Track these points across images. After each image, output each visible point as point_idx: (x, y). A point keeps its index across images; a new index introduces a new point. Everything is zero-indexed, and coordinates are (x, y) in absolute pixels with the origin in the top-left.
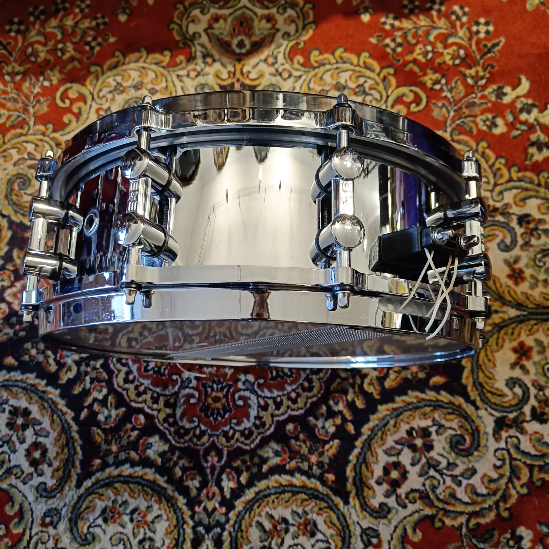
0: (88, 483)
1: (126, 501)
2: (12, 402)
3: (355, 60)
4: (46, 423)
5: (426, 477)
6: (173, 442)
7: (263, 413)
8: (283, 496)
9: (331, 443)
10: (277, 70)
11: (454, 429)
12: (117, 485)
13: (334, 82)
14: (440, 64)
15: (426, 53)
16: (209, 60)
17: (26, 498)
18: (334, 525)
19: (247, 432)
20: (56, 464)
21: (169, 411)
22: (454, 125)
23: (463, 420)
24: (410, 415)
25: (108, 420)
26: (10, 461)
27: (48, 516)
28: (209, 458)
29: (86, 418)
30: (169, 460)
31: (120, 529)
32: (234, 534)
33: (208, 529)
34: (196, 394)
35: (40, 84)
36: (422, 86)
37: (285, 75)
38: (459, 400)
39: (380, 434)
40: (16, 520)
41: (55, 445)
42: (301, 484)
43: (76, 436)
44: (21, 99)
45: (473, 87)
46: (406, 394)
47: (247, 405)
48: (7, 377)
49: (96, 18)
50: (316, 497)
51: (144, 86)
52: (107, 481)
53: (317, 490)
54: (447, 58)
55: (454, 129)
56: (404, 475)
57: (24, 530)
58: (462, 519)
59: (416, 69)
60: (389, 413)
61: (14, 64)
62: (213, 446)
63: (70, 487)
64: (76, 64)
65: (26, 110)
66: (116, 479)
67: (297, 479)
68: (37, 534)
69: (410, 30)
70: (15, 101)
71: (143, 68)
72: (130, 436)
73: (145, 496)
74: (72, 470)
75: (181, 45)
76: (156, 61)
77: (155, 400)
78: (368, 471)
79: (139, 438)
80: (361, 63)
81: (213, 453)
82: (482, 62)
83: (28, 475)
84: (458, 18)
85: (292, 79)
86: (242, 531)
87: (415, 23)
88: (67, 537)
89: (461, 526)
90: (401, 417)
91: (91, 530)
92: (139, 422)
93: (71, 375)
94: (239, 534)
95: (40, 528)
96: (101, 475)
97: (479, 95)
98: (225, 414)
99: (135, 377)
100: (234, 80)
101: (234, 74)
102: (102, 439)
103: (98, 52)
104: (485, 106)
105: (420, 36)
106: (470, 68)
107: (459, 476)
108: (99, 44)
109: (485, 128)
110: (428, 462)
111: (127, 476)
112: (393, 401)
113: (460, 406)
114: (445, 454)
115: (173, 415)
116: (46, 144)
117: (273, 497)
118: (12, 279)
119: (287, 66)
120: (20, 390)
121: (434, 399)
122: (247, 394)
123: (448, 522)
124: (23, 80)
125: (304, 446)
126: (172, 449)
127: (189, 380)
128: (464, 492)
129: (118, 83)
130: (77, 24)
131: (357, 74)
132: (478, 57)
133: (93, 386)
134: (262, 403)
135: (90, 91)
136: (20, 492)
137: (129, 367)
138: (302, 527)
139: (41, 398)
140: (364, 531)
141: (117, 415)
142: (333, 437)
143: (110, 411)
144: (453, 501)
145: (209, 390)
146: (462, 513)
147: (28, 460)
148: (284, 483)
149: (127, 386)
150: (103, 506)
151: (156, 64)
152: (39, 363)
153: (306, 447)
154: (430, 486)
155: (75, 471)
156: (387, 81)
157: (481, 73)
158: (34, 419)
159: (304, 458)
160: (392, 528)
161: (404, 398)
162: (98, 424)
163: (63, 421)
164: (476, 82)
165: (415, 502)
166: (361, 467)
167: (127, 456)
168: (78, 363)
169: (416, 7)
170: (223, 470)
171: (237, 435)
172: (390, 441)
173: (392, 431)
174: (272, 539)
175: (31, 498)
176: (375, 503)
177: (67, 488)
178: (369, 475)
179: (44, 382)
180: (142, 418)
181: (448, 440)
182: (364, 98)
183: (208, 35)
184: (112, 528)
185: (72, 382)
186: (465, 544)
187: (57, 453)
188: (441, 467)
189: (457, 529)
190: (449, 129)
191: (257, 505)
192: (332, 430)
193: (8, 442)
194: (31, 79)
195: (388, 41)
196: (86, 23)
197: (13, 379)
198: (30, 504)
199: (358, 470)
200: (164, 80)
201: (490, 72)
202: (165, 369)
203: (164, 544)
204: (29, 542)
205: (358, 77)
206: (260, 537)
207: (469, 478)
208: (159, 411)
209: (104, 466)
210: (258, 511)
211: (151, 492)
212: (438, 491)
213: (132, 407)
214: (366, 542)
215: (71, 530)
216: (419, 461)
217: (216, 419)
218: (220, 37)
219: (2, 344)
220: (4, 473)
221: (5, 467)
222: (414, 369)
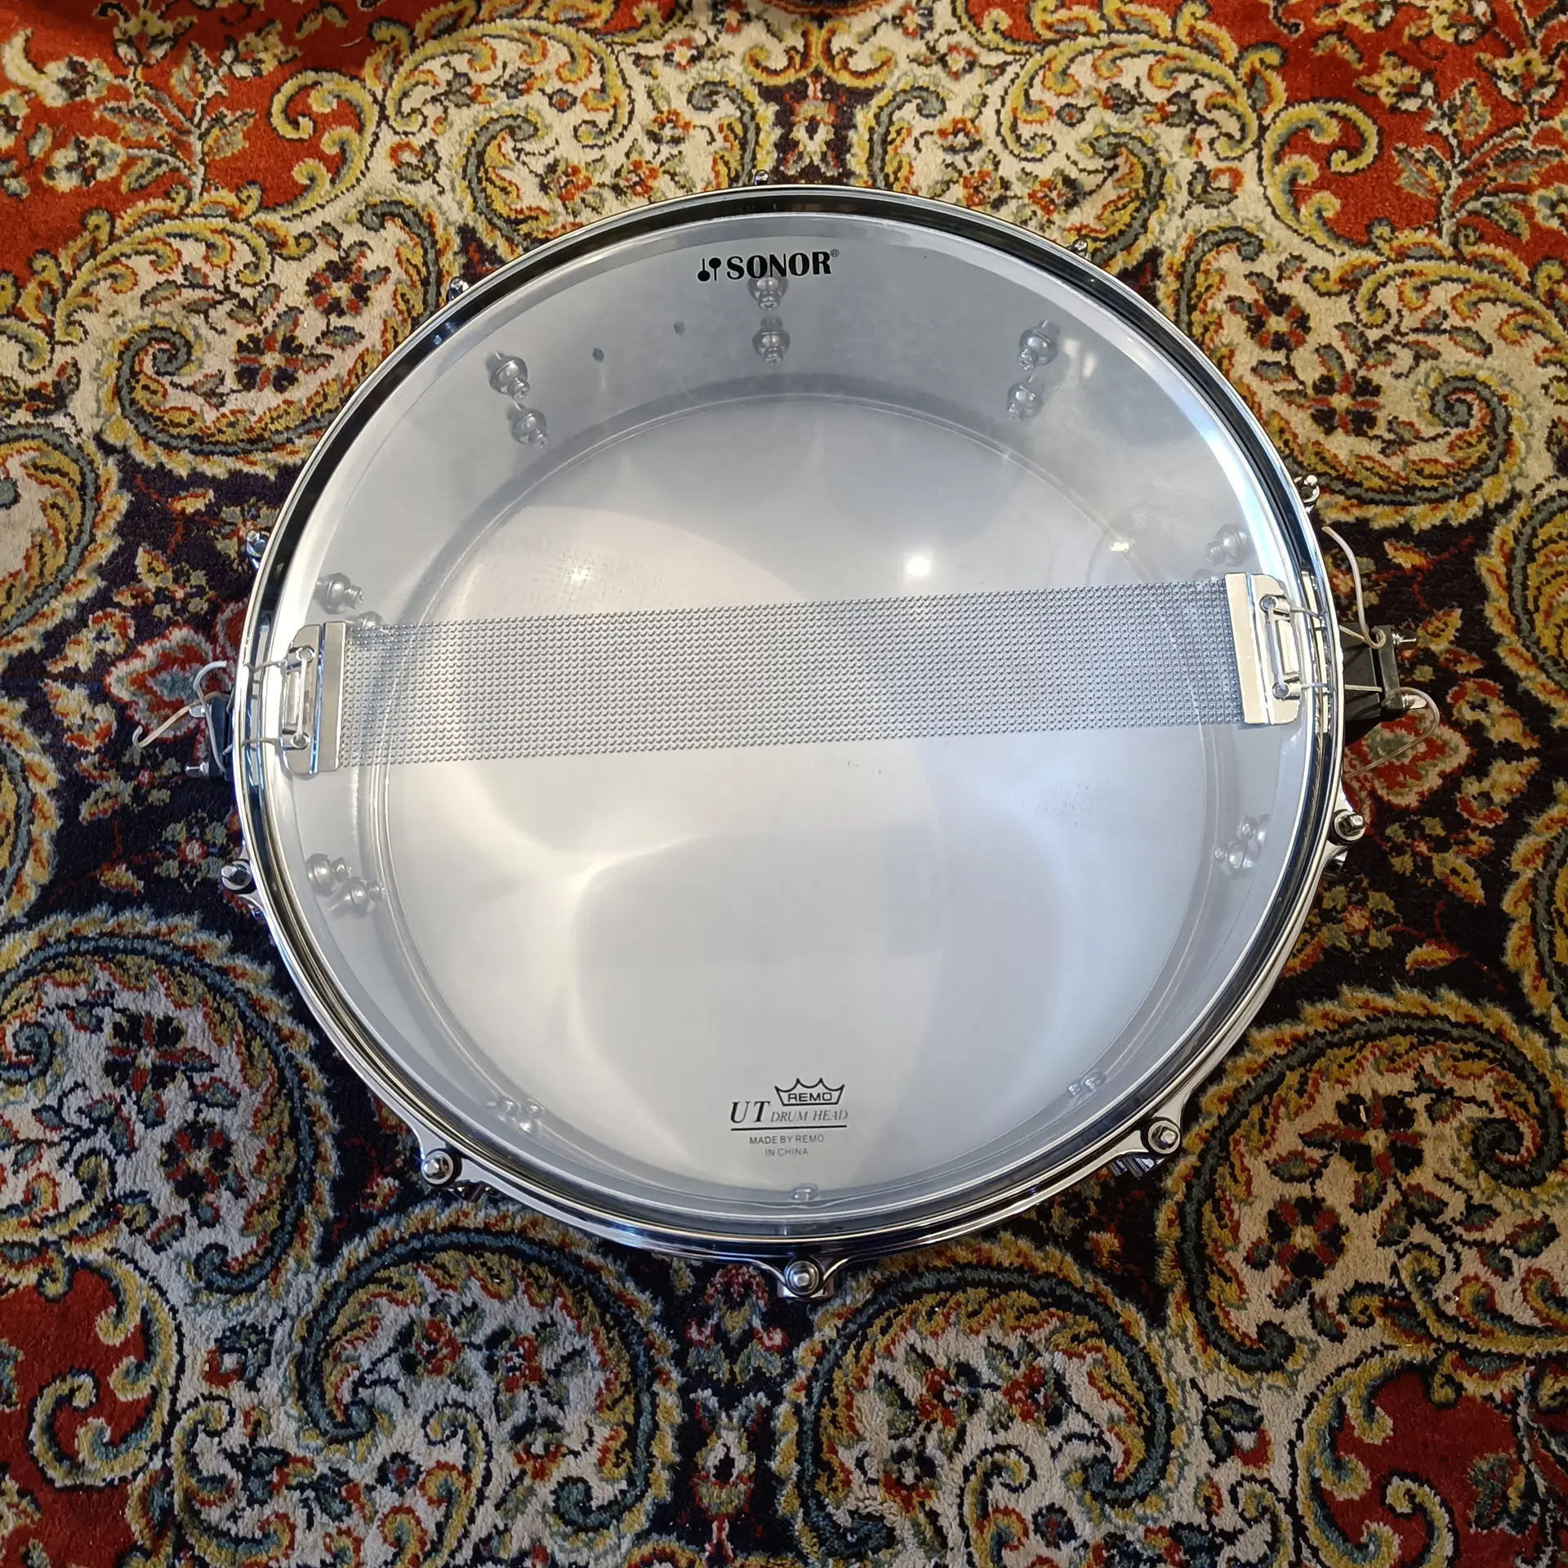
0: (355, 1250)
1: (475, 1305)
2: (124, 999)
3: (1164, 25)
4: (229, 1067)
5: (1401, 1248)
8: (960, 1296)
10: (932, 50)
11: (1483, 1104)
12: (444, 1257)
13: (1103, 86)
14: (1416, 40)
15: (1375, 8)
16: (731, 16)
17: (163, 1293)
18: (1119, 1387)
20: (257, 1190)
22: (1462, 214)
23: (1512, 1077)
24: (1349, 1059)
26: (113, 1178)
27: (231, 1350)
31: (455, 1392)
32: (808, 1414)
33: (730, 1396)
35: (223, 70)
36: (1367, 101)
37: (958, 62)
38: (1498, 1017)
39: (1255, 1113)
40: (130, 1361)
41: (254, 1131)
42: (1017, 1262)
43: (322, 1106)
44: (166, 113)
45: (1516, 105)
46: (1334, 995)
48: (112, 923)
50: (1063, 1303)
51: (538, 84)
52: (416, 1244)
53: (1065, 1281)
54: (1439, 24)
55: (1461, 225)
56: (1334, 1240)
57: (155, 1392)
58: (1518, 1379)
59: (1346, 52)
60: (1282, 1051)
61: (144, 13)
63: (299, 1262)
64: (331, 16)
65: (179, 145)
66: (445, 1240)
67: (1004, 1246)
68: (194, 1404)
70: (148, 117)
71: (535, 33)
73: (534, 1291)
74: (308, 1209)
76: (570, 14)
78: (1222, 1227)
80: (1182, 33)
82: (1540, 36)
83: (169, 1222)
85: (978, 75)
86: (834, 1403)
88: (289, 1416)
89: (1513, 1396)
90: (1321, 1063)
91: (364, 1393)
94: (826, 1413)
95: (205, 1388)
96: (397, 1227)
97: (1535, 129)
100: (803, 74)
101: (805, 56)
104: (1555, 161)
106: (1507, 53)
107: (1503, 1244)
109: (1555, 223)
110: (1405, 1202)
111: (477, 1231)
112: (1294, 1015)
113: (1500, 1034)
114: (1459, 1178)
116: (237, 243)
117: (930, 1300)
118: (131, 633)
119: (963, 38)
120: (151, 964)
121: (1421, 1012)
123: (1473, 1386)
124: (173, 59)
128: (1519, 1295)
129: (457, 75)
131: (1172, 64)
132: (1530, 23)
135: (374, 95)
136: (144, 1274)
138: (1019, 1394)
139: (214, 989)
140: (1212, 1409)
144: (1486, 1325)
146: (1514, 1360)
147: (169, 1177)
148: (964, 1256)
150: (404, 1320)
151: (570, 22)
152: (208, 886)
154: (1414, 1276)
155: (315, 1212)
156: (1259, 84)
157: (1541, 69)
158: (192, 1051)
160: (1300, 1399)
161: (1329, 1006)
163: (282, 1062)
164: (1527, 94)
165: (1371, 1322)
166: (1199, 1214)
172: (1287, 1139)
173: (1292, 1108)
174: (928, 1429)
175: (178, 1293)
176: (1246, 1322)
177: (291, 1263)
178: (1225, 1235)
179: (224, 942)
181: (1467, 1137)
182: (1193, 131)
184: (430, 1391)
186: (1526, 1456)
187: (262, 1156)
188: (1446, 1217)
189: (1502, 1406)
190: (1448, 226)
191: (880, 1322)
193: (108, 1122)
194: (197, 58)
197: (128, 930)
198: (174, 1310)
199: (1190, 1221)
200: (596, 68)
201: (1563, 66)
203: (591, 1442)
204: (168, 1431)
205: (1171, 73)
206: (891, 1424)
207: (1534, 1253)
209: (407, 1198)
210: (883, 1341)
211: (551, 1279)
212: (1439, 1292)
214: (1221, 1444)
215: (302, 1394)
216: (1378, 1198)
219: (96, 824)
220: (93, 1217)
221: (98, 1197)
222: (1357, 920)
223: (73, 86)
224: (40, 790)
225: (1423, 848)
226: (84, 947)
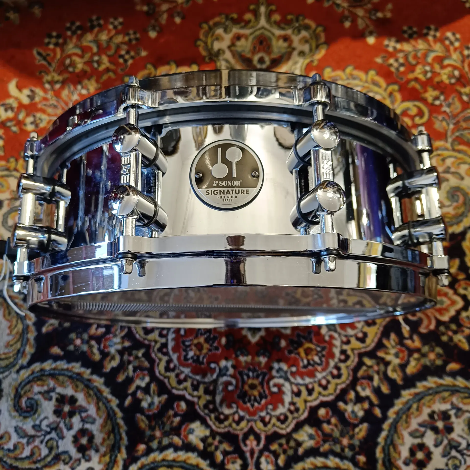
0: (134, 468)
2: (59, 390)
3: (363, 77)
4: (92, 410)
6: (214, 427)
7: (296, 399)
9: (361, 426)
14: (438, 83)
15: (425, 73)
19: (282, 417)
20: (103, 450)
21: (208, 398)
22: (454, 137)
24: (431, 399)
25: (152, 407)
26: (58, 447)
28: (248, 442)
29: (130, 405)
30: (210, 445)
34: (234, 381)
35: (78, 92)
36: (424, 101)
39: (404, 417)
41: (101, 431)
42: (335, 466)
43: (121, 422)
44: (61, 106)
45: (468, 103)
46: (425, 379)
47: (281, 392)
48: (54, 366)
49: (128, 34)
52: (152, 465)
54: (445, 78)
55: (454, 140)
56: (429, 456)
59: (418, 86)
60: (411, 397)
61: (53, 74)
62: (251, 431)
64: (111, 74)
66: (161, 464)
67: (331, 461)
69: (410, 52)
70: (55, 107)
72: (172, 422)
74: (119, 455)
75: (207, 59)
77: (195, 387)
78: (396, 452)
79: (181, 424)
80: (369, 80)
81: (252, 437)
83: (76, 460)
84: (452, 43)
87: (414, 46)
90: (423, 401)
92: (180, 408)
93: (115, 363)
96: (146, 460)
98: (261, 400)
99: (175, 366)
102: (146, 425)
103: (131, 65)
105: (419, 58)
106: (464, 86)
108: (132, 57)
110: (449, 443)
111: (171, 461)
112: (414, 386)
114: (465, 436)
115: (213, 402)
120: (66, 379)
121: (451, 384)
122: (281, 381)
124: (62, 88)
125: (335, 429)
126: (213, 434)
127: (226, 368)
130: (111, 38)
131: (366, 89)
133: (136, 374)
134: (295, 389)
137: (169, 356)
139: (87, 386)
141: (160, 402)
142: (363, 420)
143: (152, 398)
145: (245, 377)
147: (75, 446)
148: (319, 465)
149: (168, 374)
152: (84, 353)
153: (338, 430)
154: (452, 466)
155: (121, 456)
156: (393, 96)
158: (81, 406)
159: (336, 441)
161: (425, 383)
162: (142, 411)
163: (109, 408)
166: (389, 449)
167: (170, 441)
168: (121, 352)
169: (415, 33)
170: (261, 453)
171: (274, 420)
172: (414, 424)
173: (415, 415)
178: (396, 455)
179: (89, 371)
180: (183, 405)
181: (466, 423)
183: (232, 51)
185: (116, 371)
187: (104, 440)
188: (461, 448)
190: (450, 140)
192: (361, 414)
193: (55, 429)
194: (69, 88)
195: (392, 61)
196: (119, 39)
197: (60, 367)
199: (386, 452)
202: (203, 358)
208: (199, 397)
209: (149, 451)
213: (173, 394)
216: (441, 442)
217: (253, 406)
218: (243, 54)
219: (48, 334)
220: (52, 459)
221: (53, 453)
222: (432, 356)
223: (31, 97)
224: (30, 323)
225: (450, 333)
226: (46, 373)
